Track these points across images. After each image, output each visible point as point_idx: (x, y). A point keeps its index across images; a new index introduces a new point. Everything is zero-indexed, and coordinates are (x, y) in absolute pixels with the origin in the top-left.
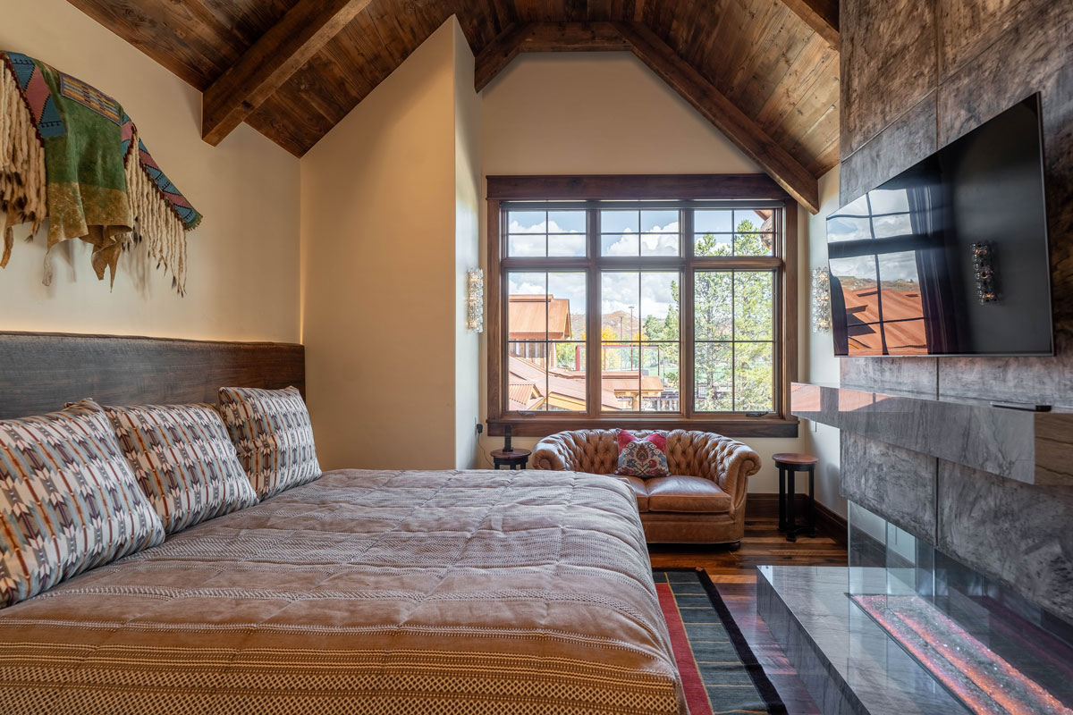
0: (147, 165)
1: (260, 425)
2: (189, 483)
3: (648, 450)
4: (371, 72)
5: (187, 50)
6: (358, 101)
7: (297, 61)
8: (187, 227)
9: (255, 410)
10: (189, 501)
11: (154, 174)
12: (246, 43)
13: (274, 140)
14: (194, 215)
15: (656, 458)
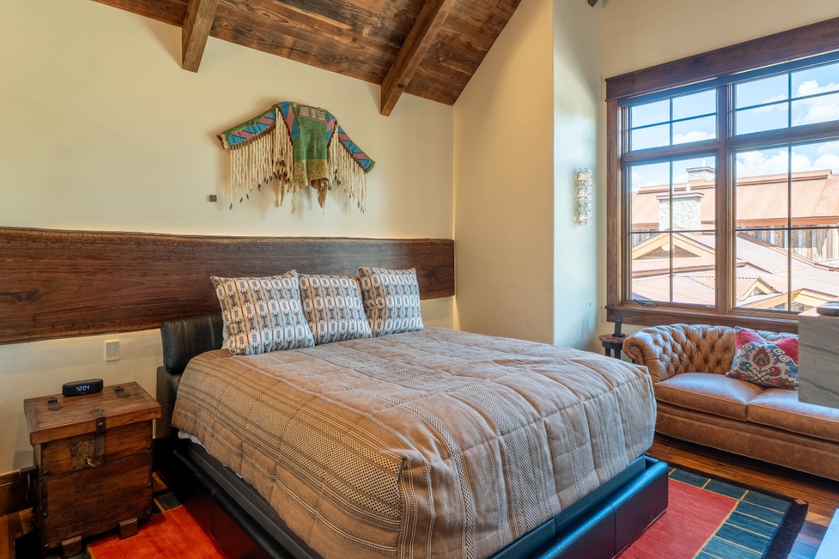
0: (345, 141)
1: (378, 291)
2: (329, 318)
3: (770, 355)
4: (490, 29)
5: (366, 66)
6: (485, 53)
7: (424, 48)
8: (366, 171)
9: (376, 282)
10: (328, 328)
11: (347, 144)
12: (398, 47)
13: (431, 99)
14: (370, 162)
15: (781, 366)
